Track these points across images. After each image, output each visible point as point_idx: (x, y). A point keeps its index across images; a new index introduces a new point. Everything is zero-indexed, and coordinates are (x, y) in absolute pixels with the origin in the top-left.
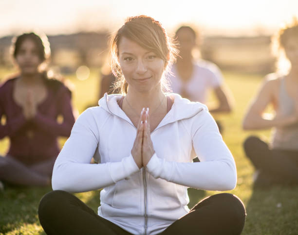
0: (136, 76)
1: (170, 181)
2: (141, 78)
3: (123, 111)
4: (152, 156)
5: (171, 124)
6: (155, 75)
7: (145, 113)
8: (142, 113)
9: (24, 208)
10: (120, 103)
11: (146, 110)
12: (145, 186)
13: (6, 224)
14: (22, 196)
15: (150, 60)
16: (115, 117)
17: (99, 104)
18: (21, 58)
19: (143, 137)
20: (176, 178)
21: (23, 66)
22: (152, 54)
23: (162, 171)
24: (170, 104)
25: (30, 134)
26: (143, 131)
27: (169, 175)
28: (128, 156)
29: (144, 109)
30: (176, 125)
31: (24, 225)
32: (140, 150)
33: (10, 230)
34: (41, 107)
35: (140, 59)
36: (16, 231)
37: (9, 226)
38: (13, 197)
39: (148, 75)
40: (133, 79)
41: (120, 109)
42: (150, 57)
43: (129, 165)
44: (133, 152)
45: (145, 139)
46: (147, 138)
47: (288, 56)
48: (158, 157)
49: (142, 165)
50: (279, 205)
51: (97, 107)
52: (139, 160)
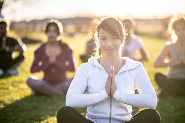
0: (107, 48)
1: (124, 103)
2: (109, 49)
3: (101, 65)
4: (115, 90)
5: (125, 72)
6: (116, 47)
7: (112, 69)
8: (111, 69)
9: (50, 108)
10: (99, 61)
11: (113, 67)
12: (111, 102)
13: (41, 117)
14: (49, 100)
15: (114, 40)
16: (96, 67)
17: (88, 61)
18: (49, 34)
19: (111, 81)
20: (127, 102)
21: (50, 38)
22: (115, 37)
23: (120, 99)
24: (124, 62)
25: (53, 70)
26: (112, 78)
27: (124, 100)
28: (104, 89)
29: (112, 67)
30: (127, 72)
31: (49, 117)
32: (109, 88)
33: (43, 120)
34: (58, 58)
35: (109, 39)
36: (45, 121)
37: (42, 118)
38: (45, 101)
39: (113, 47)
40: (105, 49)
41: (99, 63)
42: (114, 39)
43: (104, 94)
44: (106, 88)
45: (112, 82)
46: (113, 82)
47: (176, 34)
48: (118, 90)
49: (111, 95)
50: (173, 108)
51: (87, 63)
52: (109, 93)
